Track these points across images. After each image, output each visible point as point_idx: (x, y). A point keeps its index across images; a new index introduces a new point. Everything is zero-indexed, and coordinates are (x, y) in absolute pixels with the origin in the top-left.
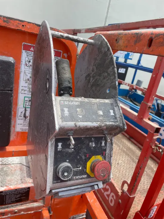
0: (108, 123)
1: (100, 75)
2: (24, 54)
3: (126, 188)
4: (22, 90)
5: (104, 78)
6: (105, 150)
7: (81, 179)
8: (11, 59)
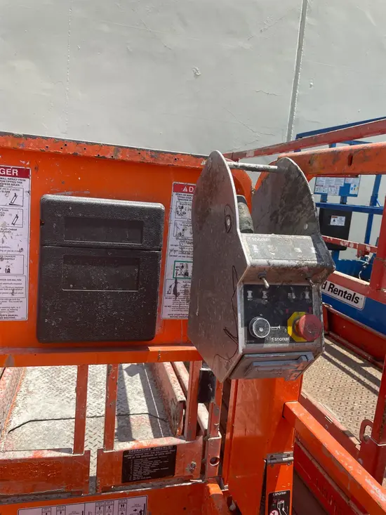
0: (309, 262)
1: (292, 209)
2: (175, 197)
3: (368, 431)
4: (171, 251)
5: (299, 212)
6: (311, 305)
7: (282, 342)
8: (159, 206)
